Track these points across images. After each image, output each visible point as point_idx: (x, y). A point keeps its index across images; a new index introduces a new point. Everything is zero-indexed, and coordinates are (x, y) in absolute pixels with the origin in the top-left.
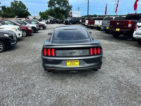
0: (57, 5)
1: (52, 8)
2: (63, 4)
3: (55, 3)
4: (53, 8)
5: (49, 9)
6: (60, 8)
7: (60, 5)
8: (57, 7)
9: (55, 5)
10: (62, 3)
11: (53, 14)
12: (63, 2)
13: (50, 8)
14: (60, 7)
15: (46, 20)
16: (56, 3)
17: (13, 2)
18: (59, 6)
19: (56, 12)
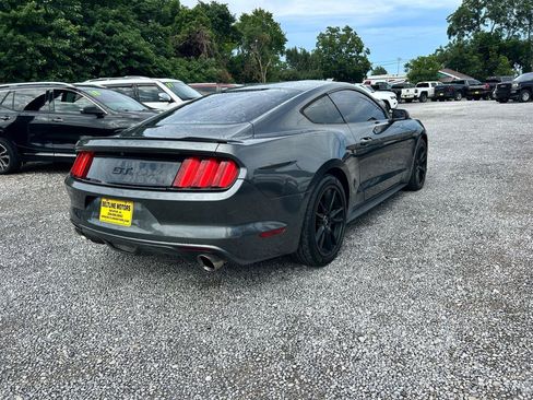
0: (489, 22)
1: (466, 38)
2: (519, 15)
3: (482, 16)
4: (469, 37)
5: (450, 45)
6: (503, 35)
7: (505, 20)
8: (488, 30)
9: (478, 24)
10: (515, 10)
11: (463, 61)
12: (518, 8)
13: (455, 38)
14: (501, 30)
15: (419, 86)
16: (485, 17)
17: (324, 32)
18: (497, 26)
19: (480, 51)
